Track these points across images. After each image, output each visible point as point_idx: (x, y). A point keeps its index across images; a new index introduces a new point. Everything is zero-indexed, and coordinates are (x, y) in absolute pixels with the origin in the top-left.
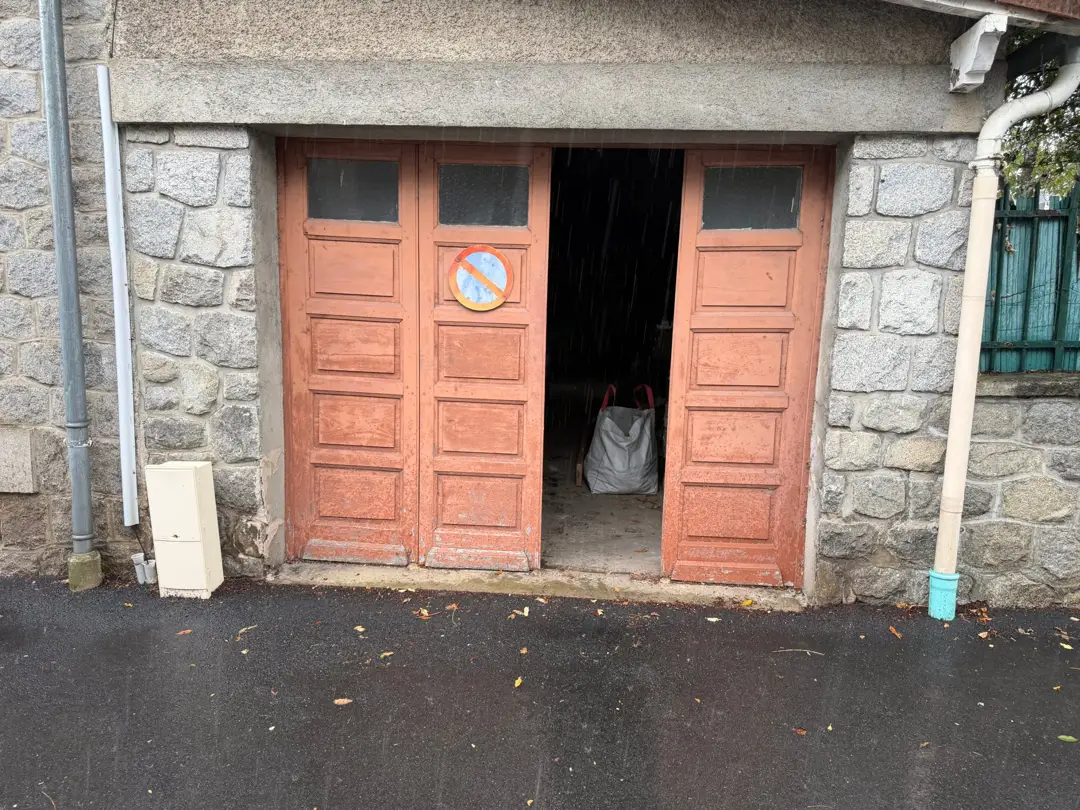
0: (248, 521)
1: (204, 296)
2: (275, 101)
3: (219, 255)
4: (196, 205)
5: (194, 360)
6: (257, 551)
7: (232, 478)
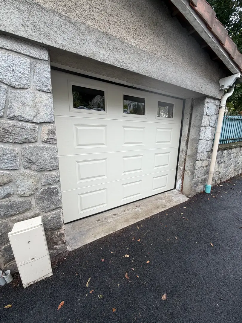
0: (58, 232)
1: (28, 138)
2: (66, 38)
3: (35, 117)
4: (17, 87)
5: (22, 170)
6: (63, 241)
7: (49, 218)
